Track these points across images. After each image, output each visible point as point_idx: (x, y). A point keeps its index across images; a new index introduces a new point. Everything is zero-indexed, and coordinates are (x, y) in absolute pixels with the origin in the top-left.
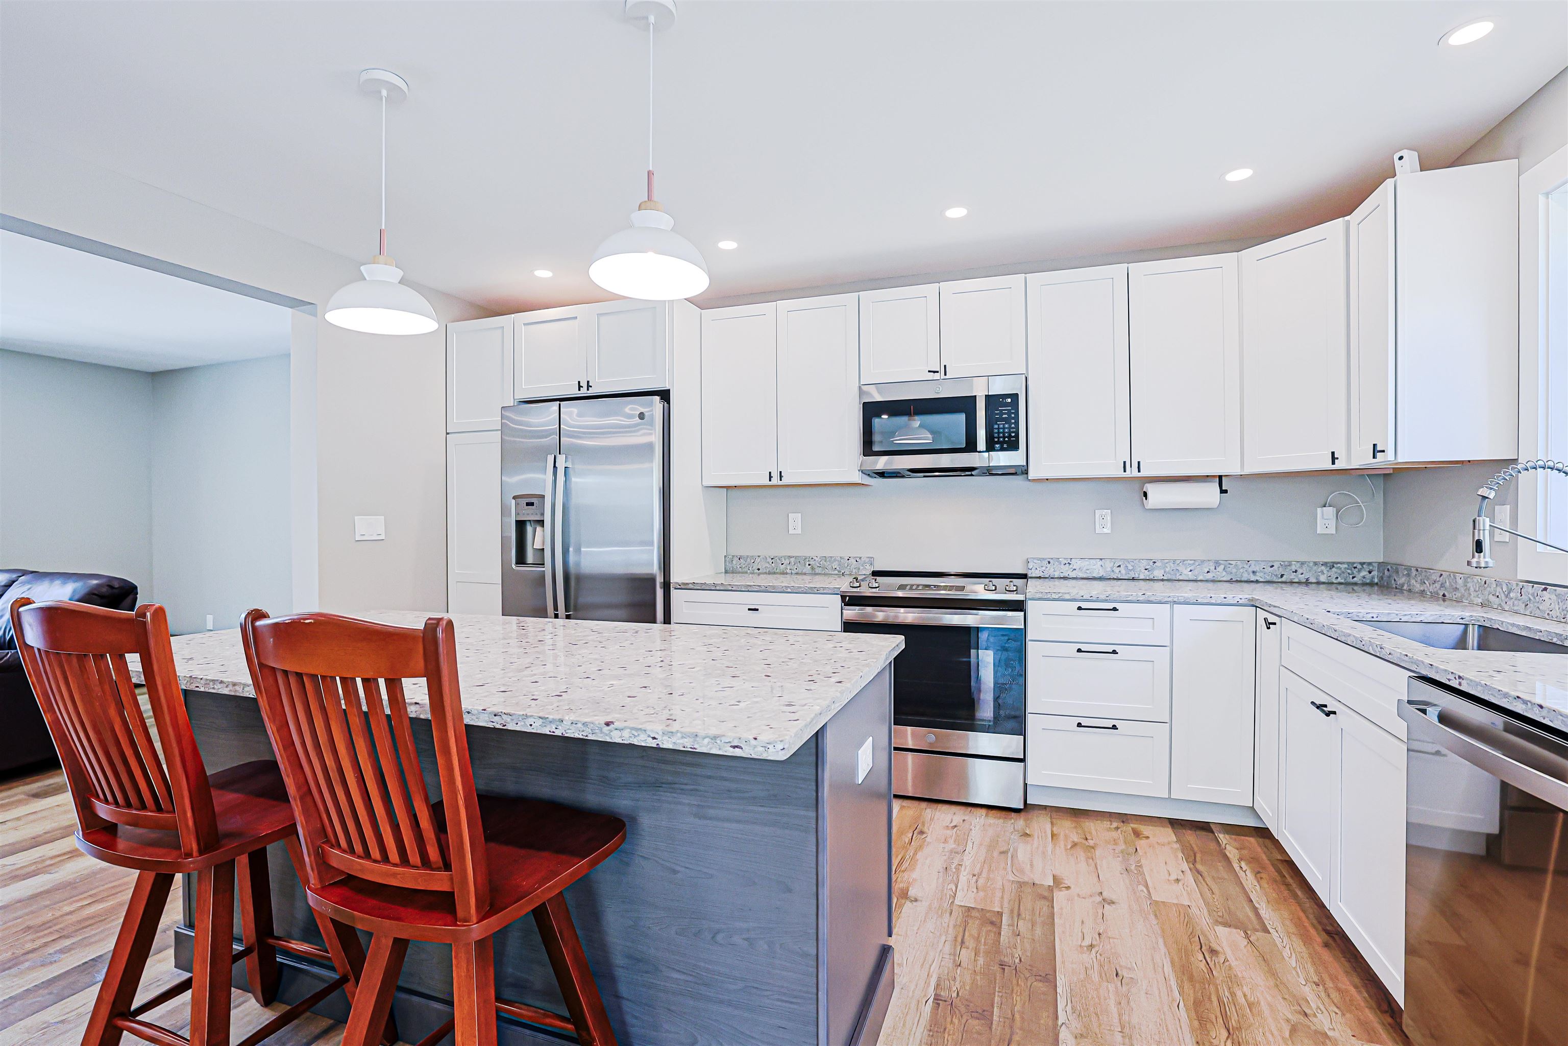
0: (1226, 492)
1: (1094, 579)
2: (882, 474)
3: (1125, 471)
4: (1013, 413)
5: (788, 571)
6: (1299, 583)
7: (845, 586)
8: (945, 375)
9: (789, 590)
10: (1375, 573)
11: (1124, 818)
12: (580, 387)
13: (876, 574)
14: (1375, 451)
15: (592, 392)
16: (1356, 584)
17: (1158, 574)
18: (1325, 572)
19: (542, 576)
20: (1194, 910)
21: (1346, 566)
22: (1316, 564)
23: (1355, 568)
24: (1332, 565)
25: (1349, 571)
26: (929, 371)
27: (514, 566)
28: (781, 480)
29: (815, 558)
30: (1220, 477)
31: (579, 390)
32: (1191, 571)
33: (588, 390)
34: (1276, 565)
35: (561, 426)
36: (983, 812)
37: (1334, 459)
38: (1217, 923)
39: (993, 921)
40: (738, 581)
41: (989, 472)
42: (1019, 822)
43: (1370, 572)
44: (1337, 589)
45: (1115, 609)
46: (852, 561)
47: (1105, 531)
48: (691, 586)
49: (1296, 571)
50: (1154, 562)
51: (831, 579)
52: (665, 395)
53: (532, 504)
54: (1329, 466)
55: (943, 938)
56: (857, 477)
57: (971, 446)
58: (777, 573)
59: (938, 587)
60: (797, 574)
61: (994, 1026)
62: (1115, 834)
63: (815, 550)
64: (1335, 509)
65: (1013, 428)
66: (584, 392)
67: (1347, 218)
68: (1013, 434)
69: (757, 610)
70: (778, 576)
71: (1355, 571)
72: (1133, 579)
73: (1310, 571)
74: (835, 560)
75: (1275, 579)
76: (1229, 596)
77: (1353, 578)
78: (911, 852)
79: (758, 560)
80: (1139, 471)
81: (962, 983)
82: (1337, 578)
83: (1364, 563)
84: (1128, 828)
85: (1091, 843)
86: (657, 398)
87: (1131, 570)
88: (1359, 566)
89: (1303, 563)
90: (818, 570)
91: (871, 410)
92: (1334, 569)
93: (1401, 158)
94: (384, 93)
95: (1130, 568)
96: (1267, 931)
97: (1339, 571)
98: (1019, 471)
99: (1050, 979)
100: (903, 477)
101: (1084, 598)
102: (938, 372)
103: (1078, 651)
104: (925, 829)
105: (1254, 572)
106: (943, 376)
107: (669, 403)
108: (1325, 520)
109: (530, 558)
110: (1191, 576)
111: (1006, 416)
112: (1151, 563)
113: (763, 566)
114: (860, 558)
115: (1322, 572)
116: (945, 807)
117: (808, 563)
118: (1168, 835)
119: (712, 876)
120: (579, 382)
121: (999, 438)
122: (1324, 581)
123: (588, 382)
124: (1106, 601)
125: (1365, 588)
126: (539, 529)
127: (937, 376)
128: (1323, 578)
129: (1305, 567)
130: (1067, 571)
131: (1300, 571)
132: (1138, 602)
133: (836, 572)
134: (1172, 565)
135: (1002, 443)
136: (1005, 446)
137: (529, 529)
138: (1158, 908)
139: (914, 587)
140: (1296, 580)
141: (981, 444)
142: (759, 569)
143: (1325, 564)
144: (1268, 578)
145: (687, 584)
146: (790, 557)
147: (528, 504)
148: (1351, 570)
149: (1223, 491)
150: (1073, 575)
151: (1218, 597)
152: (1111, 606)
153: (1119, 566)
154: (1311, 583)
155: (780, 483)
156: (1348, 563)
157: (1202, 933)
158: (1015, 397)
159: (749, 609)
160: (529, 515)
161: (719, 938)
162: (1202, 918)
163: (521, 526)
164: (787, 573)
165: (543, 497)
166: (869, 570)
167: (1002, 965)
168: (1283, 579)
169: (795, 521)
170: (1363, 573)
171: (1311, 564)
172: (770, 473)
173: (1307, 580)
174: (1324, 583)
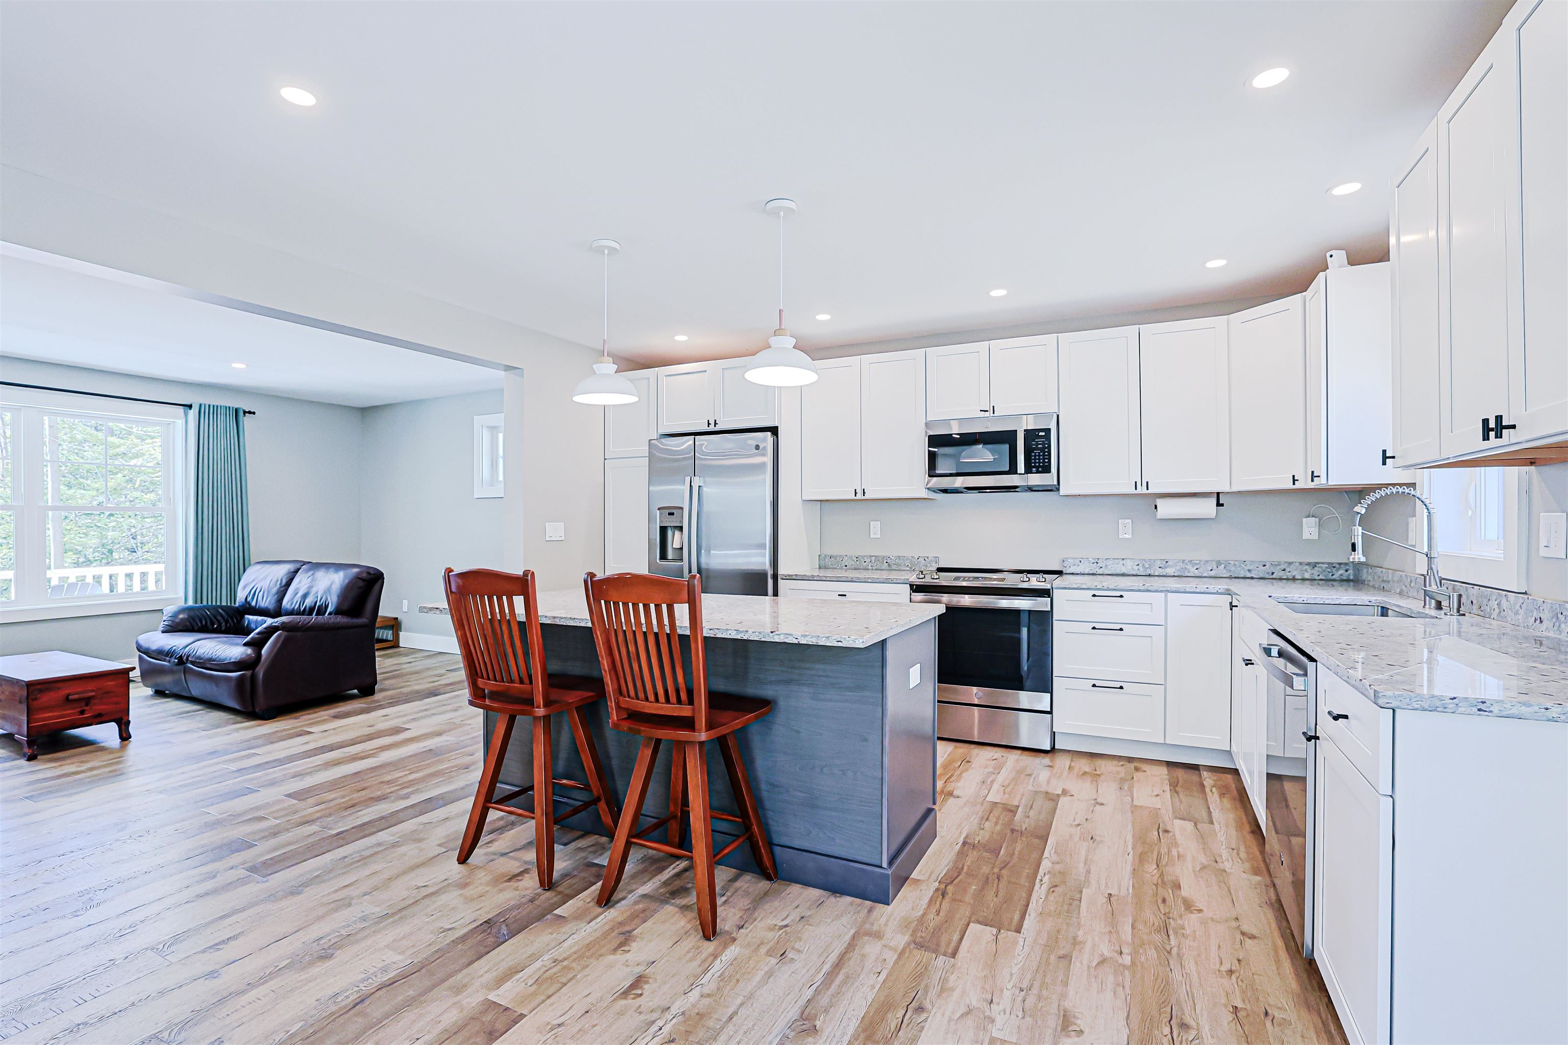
0: (1222, 505)
1: (1117, 575)
2: (945, 491)
3: (1136, 489)
4: (1046, 444)
5: (870, 567)
6: (1287, 579)
7: (913, 579)
8: (994, 413)
9: (870, 580)
10: (1351, 571)
11: (1130, 760)
12: (709, 424)
13: (940, 570)
14: (1313, 477)
15: (718, 428)
16: (1334, 580)
17: (1170, 571)
18: (1308, 570)
19: (682, 567)
20: (1163, 811)
21: (1327, 565)
22: (1301, 563)
23: (1334, 567)
24: (1314, 565)
25: (1329, 570)
26: (981, 411)
27: (658, 561)
28: (864, 495)
29: (891, 557)
30: (1218, 494)
31: (708, 426)
32: (1197, 569)
33: (715, 426)
34: (1268, 565)
35: (696, 454)
36: (1019, 752)
37: (1294, 481)
38: (1176, 818)
39: (1013, 811)
40: (829, 573)
41: (1030, 489)
42: (1046, 760)
43: (1347, 571)
44: (1319, 584)
45: (1121, 596)
46: (921, 560)
47: (1127, 536)
48: (794, 577)
49: (1284, 570)
50: (1167, 562)
51: (903, 573)
52: (774, 431)
53: (673, 514)
54: (1291, 486)
55: (974, 816)
56: (924, 494)
57: (1013, 470)
58: (861, 569)
59: (991, 579)
60: (876, 569)
61: (999, 857)
62: (1120, 769)
63: (891, 551)
64: (1317, 519)
65: (1046, 455)
66: (712, 428)
67: (1304, 294)
68: (1047, 461)
69: (845, 595)
70: (861, 571)
71: (1334, 570)
72: (1150, 575)
73: (1296, 569)
74: (907, 559)
75: (1267, 576)
76: (1211, 587)
77: (1332, 575)
78: (958, 772)
79: (845, 558)
80: (1147, 489)
81: (982, 837)
82: (1319, 575)
83: (1342, 564)
84: (1132, 766)
85: (1098, 772)
86: (769, 434)
87: (1147, 568)
88: (1337, 566)
89: (1290, 563)
90: (894, 567)
91: (936, 441)
92: (1316, 568)
93: (1331, 256)
94: (606, 252)
95: (1147, 566)
96: (1211, 822)
97: (1320, 570)
98: (1054, 489)
99: (1045, 839)
100: (962, 492)
101: (1098, 587)
102: (987, 411)
103: (1092, 629)
104: (972, 760)
105: (1249, 571)
106: (992, 415)
107: (777, 437)
108: (1310, 529)
109: (670, 556)
110: (1197, 573)
111: (1041, 446)
112: (1164, 563)
113: (850, 563)
114: (928, 557)
115: (1306, 570)
116: (989, 748)
117: (885, 561)
118: (1164, 770)
119: (821, 734)
120: (708, 421)
121: (1035, 463)
122: (1308, 577)
123: (715, 421)
124: (1115, 590)
125: (1342, 583)
126: (677, 533)
127: (987, 414)
128: (1307, 576)
129: (1292, 566)
130: (1095, 568)
131: (1288, 570)
132: (1140, 591)
133: (908, 569)
134: (1182, 564)
135: (1037, 468)
136: (1040, 469)
137: (670, 533)
138: (1134, 808)
139: (966, 579)
140: (1285, 577)
141: (1021, 467)
142: (846, 566)
143: (1309, 564)
144: (1262, 576)
145: (792, 575)
146: (871, 556)
147: (670, 514)
148: (1331, 569)
149: (1219, 504)
150: (1100, 572)
151: (1202, 588)
152: (1119, 594)
153: (1138, 565)
154: (1298, 579)
155: (863, 498)
156: (1328, 563)
157: (1163, 822)
158: (1048, 431)
159: (839, 595)
160: (670, 522)
161: (825, 770)
162: (1166, 815)
163: (663, 530)
164: (868, 569)
165: (682, 508)
166: (934, 567)
167: (1013, 831)
168: (1274, 576)
169: (876, 528)
170: (1341, 572)
171: (1297, 564)
172: (855, 490)
173: (1294, 577)
174: (1308, 579)
